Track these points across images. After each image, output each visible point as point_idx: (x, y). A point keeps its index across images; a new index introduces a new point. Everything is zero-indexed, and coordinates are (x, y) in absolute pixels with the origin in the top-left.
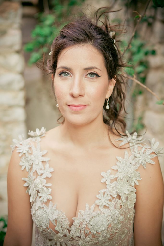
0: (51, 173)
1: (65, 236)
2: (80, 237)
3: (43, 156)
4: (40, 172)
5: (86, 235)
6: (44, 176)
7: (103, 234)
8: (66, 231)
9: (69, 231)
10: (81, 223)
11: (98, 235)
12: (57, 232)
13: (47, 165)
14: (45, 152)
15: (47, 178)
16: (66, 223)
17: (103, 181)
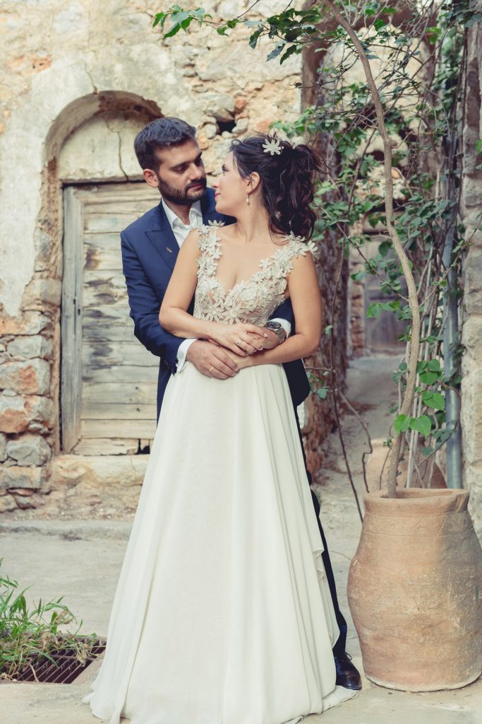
0: (221, 256)
1: (219, 306)
2: (231, 307)
3: (217, 241)
4: (210, 253)
5: (237, 304)
6: (213, 257)
7: (251, 303)
8: (221, 301)
9: (224, 301)
10: (235, 294)
11: (246, 303)
12: (214, 302)
13: (218, 250)
14: (220, 239)
15: (215, 259)
16: (223, 293)
17: (261, 265)
